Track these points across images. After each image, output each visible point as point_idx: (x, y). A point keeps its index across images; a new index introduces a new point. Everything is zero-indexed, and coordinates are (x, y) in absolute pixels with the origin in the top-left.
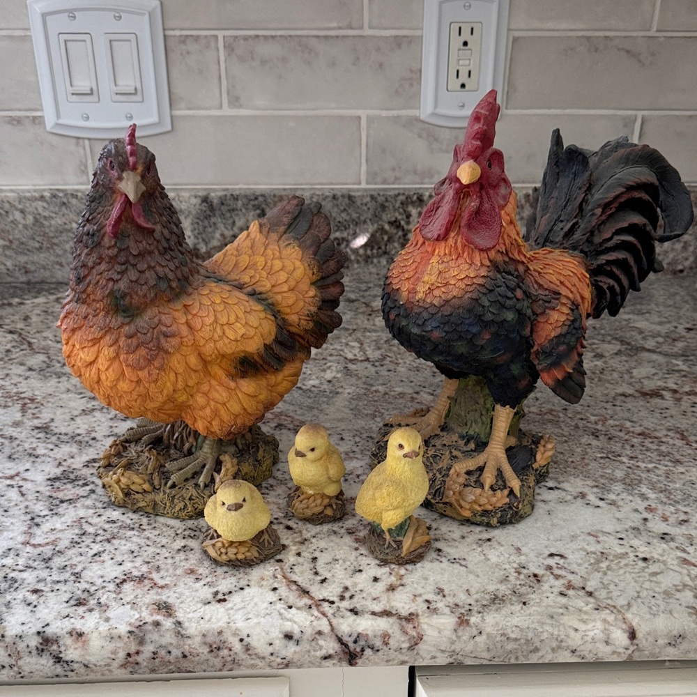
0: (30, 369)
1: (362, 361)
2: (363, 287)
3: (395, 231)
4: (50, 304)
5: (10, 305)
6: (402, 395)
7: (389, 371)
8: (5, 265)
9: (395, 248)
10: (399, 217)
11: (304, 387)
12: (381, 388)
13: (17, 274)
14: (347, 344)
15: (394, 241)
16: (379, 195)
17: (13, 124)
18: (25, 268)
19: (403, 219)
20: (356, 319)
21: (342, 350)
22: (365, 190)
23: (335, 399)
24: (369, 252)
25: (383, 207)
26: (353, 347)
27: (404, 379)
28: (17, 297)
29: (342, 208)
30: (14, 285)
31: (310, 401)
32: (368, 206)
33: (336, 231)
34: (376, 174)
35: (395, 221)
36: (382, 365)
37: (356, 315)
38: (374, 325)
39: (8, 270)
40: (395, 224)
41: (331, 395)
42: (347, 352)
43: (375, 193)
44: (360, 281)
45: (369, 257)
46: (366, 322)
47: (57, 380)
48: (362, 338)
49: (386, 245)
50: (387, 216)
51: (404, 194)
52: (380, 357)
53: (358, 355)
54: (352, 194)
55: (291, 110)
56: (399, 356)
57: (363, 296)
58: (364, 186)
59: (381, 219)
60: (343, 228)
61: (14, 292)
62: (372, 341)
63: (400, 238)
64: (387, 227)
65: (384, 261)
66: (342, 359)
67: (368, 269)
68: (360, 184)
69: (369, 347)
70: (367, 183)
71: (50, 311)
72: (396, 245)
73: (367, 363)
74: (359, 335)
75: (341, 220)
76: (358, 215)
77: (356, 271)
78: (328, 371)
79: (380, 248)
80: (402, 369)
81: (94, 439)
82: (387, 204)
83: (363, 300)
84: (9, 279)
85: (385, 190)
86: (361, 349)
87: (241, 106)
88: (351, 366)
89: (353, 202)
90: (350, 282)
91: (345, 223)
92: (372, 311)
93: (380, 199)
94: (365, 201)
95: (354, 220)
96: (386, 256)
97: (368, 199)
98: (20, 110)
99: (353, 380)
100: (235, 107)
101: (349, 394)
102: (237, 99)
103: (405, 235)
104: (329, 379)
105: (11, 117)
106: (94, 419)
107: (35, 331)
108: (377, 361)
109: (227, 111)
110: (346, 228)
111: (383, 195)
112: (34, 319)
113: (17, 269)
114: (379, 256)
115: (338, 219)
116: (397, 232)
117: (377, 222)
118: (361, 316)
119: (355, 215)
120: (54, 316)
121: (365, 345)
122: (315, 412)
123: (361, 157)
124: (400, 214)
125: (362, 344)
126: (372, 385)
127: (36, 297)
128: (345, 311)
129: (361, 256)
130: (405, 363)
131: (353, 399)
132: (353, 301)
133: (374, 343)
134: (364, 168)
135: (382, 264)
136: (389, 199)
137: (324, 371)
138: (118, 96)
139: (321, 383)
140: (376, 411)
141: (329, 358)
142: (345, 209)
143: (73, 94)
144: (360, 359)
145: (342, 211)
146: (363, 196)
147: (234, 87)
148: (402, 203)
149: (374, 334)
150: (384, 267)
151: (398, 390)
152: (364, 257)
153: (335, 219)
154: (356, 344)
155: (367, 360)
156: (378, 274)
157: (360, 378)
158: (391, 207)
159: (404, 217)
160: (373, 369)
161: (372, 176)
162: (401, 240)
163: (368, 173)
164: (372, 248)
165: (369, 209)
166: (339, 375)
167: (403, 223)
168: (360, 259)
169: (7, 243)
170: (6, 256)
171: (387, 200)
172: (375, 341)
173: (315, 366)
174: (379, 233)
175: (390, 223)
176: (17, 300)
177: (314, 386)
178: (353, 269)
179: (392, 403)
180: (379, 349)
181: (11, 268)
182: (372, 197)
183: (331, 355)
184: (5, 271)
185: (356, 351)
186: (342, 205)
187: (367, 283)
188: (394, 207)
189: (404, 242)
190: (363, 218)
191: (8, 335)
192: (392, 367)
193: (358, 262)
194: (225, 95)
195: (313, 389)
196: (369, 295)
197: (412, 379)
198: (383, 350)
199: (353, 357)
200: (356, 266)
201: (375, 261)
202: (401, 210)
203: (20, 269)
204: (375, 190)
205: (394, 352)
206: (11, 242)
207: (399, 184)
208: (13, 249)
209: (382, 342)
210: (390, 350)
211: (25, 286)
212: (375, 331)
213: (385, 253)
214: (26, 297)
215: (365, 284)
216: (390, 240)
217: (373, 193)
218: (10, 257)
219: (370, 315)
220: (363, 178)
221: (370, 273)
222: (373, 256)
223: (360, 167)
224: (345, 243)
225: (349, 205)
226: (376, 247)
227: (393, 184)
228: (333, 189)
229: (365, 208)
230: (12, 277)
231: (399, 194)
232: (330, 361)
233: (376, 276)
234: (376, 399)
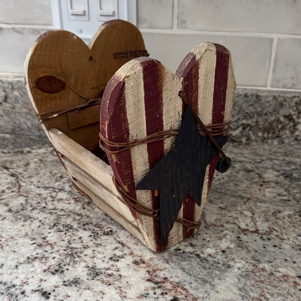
0: (10, 211)
1: (252, 232)
2: (258, 159)
3: (288, 122)
4: (46, 155)
5: (22, 152)
6: (285, 277)
7: (275, 246)
8: (26, 124)
9: (286, 134)
10: (293, 113)
11: (202, 255)
12: (267, 267)
13: (34, 131)
14: (242, 213)
15: (286, 129)
16: (279, 96)
17: (35, 34)
18: (38, 127)
19: (295, 114)
20: (250, 188)
21: (237, 219)
22: (270, 92)
23: (226, 274)
24: (266, 135)
25: (281, 105)
26: (246, 216)
27: (288, 259)
28: (29, 147)
29: (250, 103)
30: (31, 137)
31: (205, 272)
32: (270, 103)
33: (244, 119)
34: (279, 81)
35: (289, 116)
36: (269, 239)
37: (250, 184)
38: (264, 196)
39: (28, 127)
40: (289, 117)
41: (223, 268)
42: (241, 220)
43: (276, 95)
44: (256, 154)
45: (265, 138)
46: (258, 192)
47: (22, 223)
48: (254, 208)
49: (279, 131)
50: (284, 112)
51: (298, 97)
52: (268, 230)
53: (250, 225)
54: (260, 94)
55: (222, 31)
56: (284, 231)
57: (257, 168)
58: (268, 88)
59: (278, 113)
60: (249, 117)
61: (29, 142)
62: (262, 212)
63: (290, 127)
64: (282, 119)
65: (276, 142)
66: (237, 227)
67: (263, 147)
68: (266, 86)
69: (259, 217)
70: (272, 87)
71: (44, 160)
72: (287, 132)
73: (256, 234)
74: (251, 204)
75: (248, 111)
76: (261, 109)
77: (254, 147)
78: (224, 240)
79: (274, 133)
80: (286, 246)
81: (23, 293)
82: (284, 103)
83: (257, 171)
84: (29, 133)
85: (285, 92)
86: (253, 219)
87: (186, 28)
88: (243, 237)
89: (259, 100)
90: (249, 154)
91: (251, 114)
92: (264, 182)
93: (280, 99)
94: (268, 100)
95: (258, 112)
96: (278, 139)
97: (271, 98)
98: (39, 24)
99: (243, 253)
100: (182, 28)
101: (239, 269)
102: (184, 22)
103: (295, 126)
104: (223, 248)
105: (33, 29)
106: (32, 269)
107: (27, 176)
108: (265, 234)
109: (177, 31)
110: (251, 118)
111: (283, 97)
112: (32, 166)
113: (34, 127)
114: (273, 138)
115: (246, 111)
116: (289, 124)
117: (275, 114)
118: (254, 186)
119: (259, 109)
120: (45, 165)
121: (256, 216)
122: (208, 286)
123: (269, 67)
124: (294, 111)
125: (253, 214)
126: (259, 261)
127: (40, 148)
128: (243, 180)
129: (259, 137)
130: (289, 239)
131: (241, 275)
132: (249, 171)
133: (263, 214)
134: (270, 76)
135: (274, 144)
136: (287, 100)
137: (220, 239)
138: (102, 17)
139: (217, 253)
140: (261, 295)
141: (226, 225)
142: (252, 105)
143: (72, 15)
144: (251, 229)
145: (250, 106)
146: (267, 96)
147: (182, 13)
148: (296, 103)
149: (264, 205)
150: (275, 146)
151: (283, 270)
152: (261, 138)
153: (244, 111)
154: (249, 214)
155: (257, 231)
156: (270, 151)
157: (249, 251)
158: (287, 106)
159: (296, 113)
160: (261, 243)
161: (276, 82)
162: (291, 129)
163: (273, 79)
164: (269, 133)
165: (270, 105)
166: (232, 246)
167: (294, 117)
168: (258, 139)
169: (27, 111)
170: (27, 119)
171: (285, 100)
172: (264, 212)
173: (214, 233)
174: (275, 123)
175: (286, 117)
176: (28, 149)
177: (210, 255)
178: (252, 146)
179: (275, 287)
180: (267, 220)
181: (30, 126)
182: (274, 98)
183: (228, 222)
184: (27, 128)
185: (248, 221)
186: (250, 101)
187: (261, 156)
188: (289, 105)
189: (294, 130)
190: (265, 112)
191: (9, 177)
192: (277, 242)
193: (257, 141)
194: (175, 20)
195: (209, 258)
196: (262, 167)
197: (295, 260)
198: (270, 223)
199: (245, 227)
200: (254, 143)
201: (270, 141)
202: (295, 108)
203: (35, 128)
204: (277, 92)
205: (280, 226)
206: (30, 110)
207: (295, 89)
208: (31, 115)
209: (270, 214)
210: (276, 223)
211: (37, 138)
212: (265, 202)
213: (278, 137)
214: (34, 147)
215: (259, 157)
216: (283, 128)
217: (275, 94)
218: (29, 120)
219: (261, 185)
220: (269, 83)
221: (264, 150)
222: (268, 138)
223: (268, 75)
224: (249, 128)
225: (256, 102)
226: (272, 132)
227: (291, 88)
228: (245, 89)
229: (267, 104)
230: (31, 132)
231: (295, 97)
232: (227, 230)
233: (268, 152)
234: (262, 279)
